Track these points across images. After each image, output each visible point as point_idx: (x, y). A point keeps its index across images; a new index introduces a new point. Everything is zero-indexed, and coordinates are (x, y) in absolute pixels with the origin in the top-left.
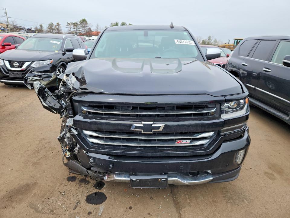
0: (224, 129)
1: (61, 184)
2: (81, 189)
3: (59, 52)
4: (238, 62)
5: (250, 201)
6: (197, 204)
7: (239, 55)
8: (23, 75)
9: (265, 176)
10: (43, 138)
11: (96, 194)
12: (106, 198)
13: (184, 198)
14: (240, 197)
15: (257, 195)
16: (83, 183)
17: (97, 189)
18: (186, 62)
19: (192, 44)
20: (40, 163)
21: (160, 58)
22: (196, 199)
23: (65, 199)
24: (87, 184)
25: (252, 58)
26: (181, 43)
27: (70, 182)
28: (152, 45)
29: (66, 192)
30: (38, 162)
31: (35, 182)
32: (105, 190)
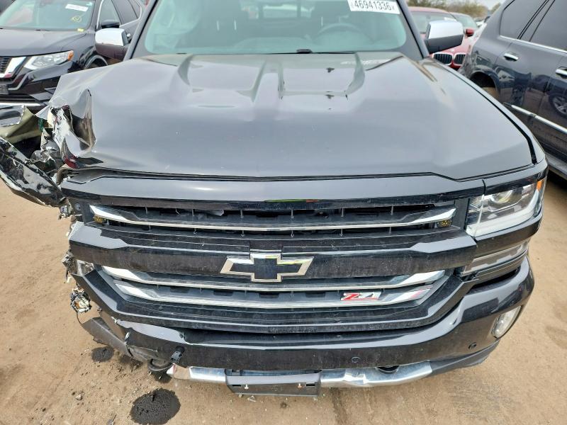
0: (475, 260)
1: (77, 369)
2: (120, 383)
3: (86, 32)
4: (497, 50)
5: (514, 409)
6: (390, 419)
7: (500, 34)
8: (10, 89)
9: (548, 338)
10: (48, 246)
11: (155, 395)
12: (179, 405)
13: (359, 403)
14: (491, 396)
15: (529, 390)
16: (128, 366)
17: (160, 381)
18: (375, 62)
19: (392, 12)
20: (33, 311)
21: (308, 52)
22: (387, 405)
23: (83, 410)
24: (138, 367)
25: (530, 41)
26: (365, 10)
27: (98, 363)
28: (294, 8)
29: (88, 392)
30: (31, 308)
31: (18, 363)
32: (176, 385)
